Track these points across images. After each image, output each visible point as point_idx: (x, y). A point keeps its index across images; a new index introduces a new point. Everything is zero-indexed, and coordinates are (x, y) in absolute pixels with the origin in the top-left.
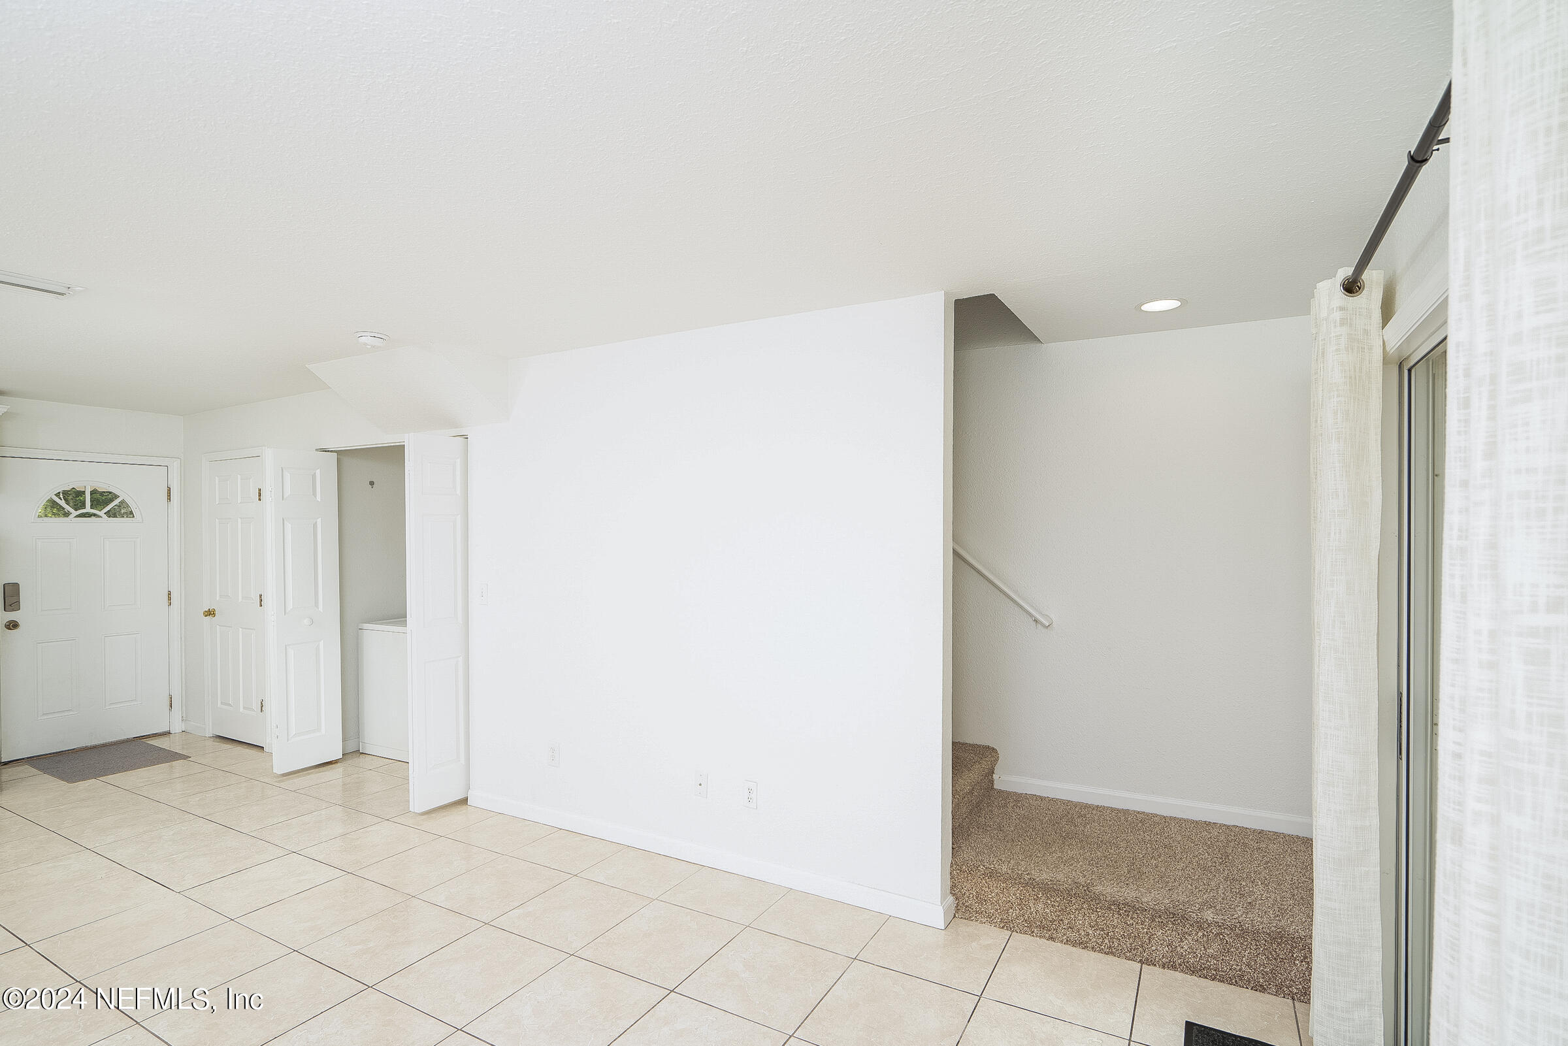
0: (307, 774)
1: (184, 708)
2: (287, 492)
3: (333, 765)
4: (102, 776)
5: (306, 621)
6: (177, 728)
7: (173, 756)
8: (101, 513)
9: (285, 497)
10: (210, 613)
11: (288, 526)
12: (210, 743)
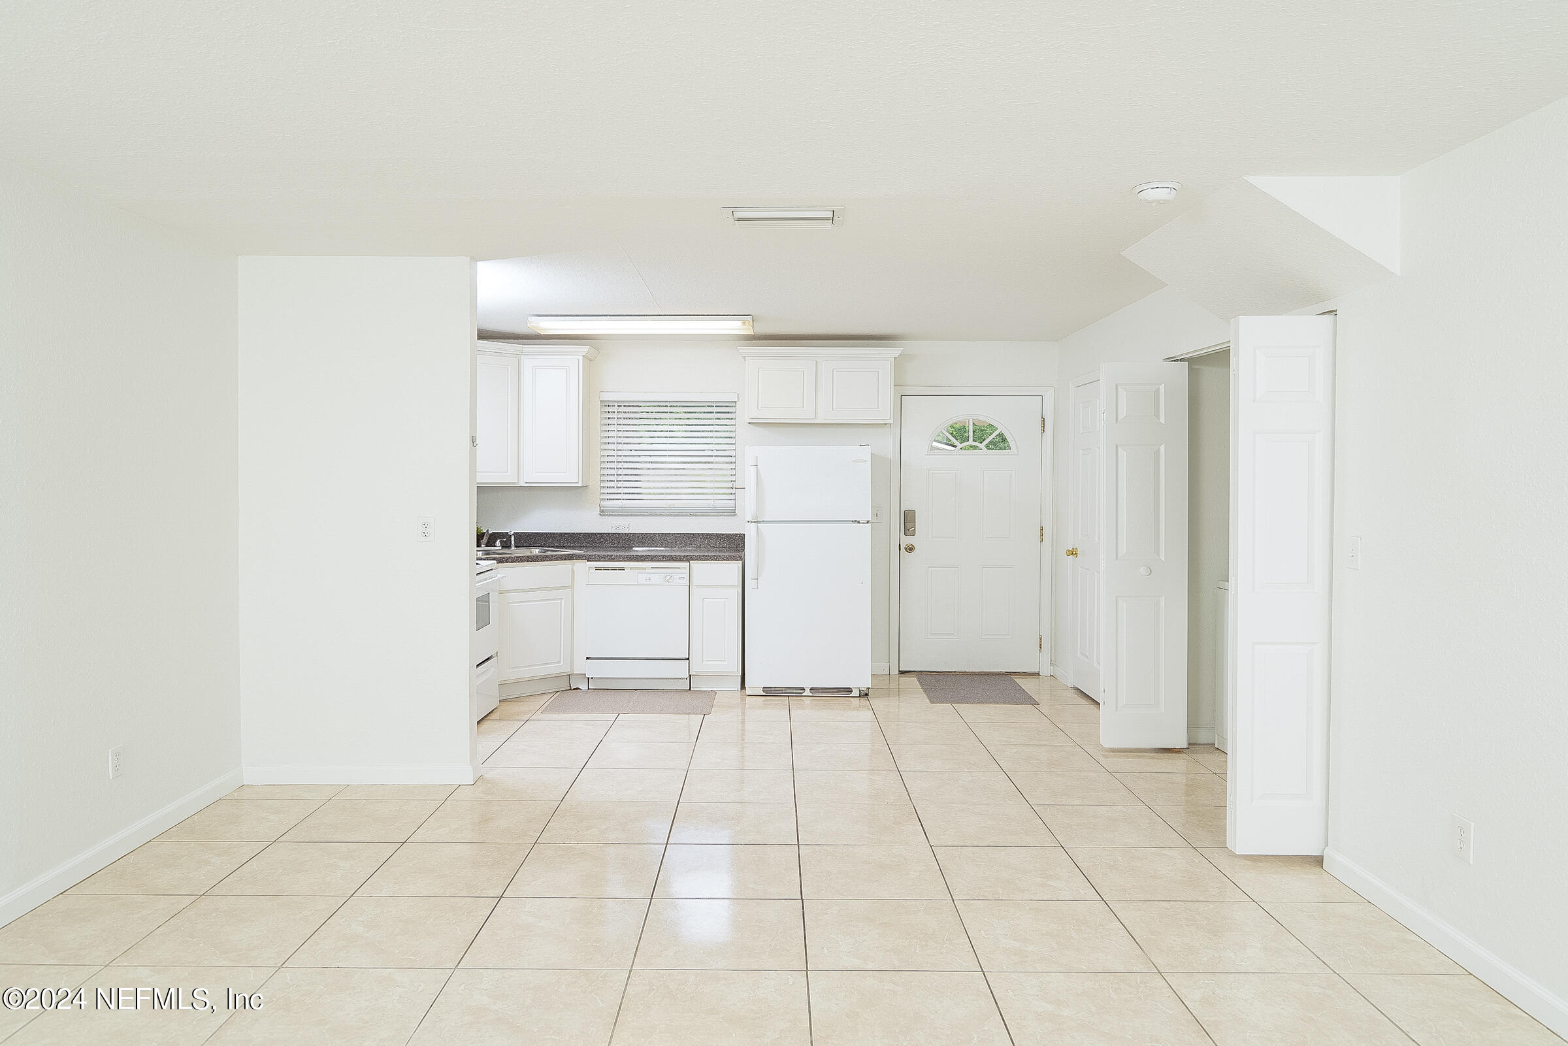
0: (1138, 756)
1: (1053, 651)
2: (1123, 413)
3: (1174, 755)
4: (958, 703)
5: (1143, 570)
6: (1045, 671)
7: (1028, 700)
8: (982, 446)
9: (1119, 420)
10: (1073, 553)
11: (1122, 454)
12: (1071, 694)
